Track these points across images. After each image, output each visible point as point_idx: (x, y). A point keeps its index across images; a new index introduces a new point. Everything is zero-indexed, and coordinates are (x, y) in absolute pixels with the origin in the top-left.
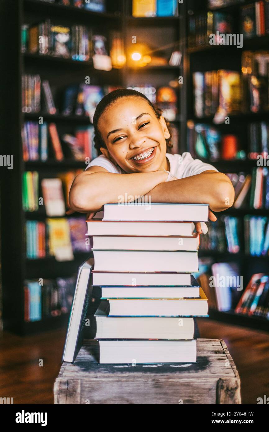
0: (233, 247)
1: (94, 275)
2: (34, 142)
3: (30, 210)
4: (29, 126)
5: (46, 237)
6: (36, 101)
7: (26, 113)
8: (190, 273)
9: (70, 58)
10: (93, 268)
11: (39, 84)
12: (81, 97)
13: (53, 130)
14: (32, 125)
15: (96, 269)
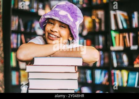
0: (89, 80)
1: (29, 90)
2: (15, 41)
3: (13, 67)
4: (13, 35)
5: (19, 77)
6: (16, 26)
7: (12, 30)
8: (74, 90)
9: (30, 11)
10: (28, 88)
11: (18, 20)
12: (34, 25)
13: (23, 37)
14: (15, 35)
15: (30, 88)
